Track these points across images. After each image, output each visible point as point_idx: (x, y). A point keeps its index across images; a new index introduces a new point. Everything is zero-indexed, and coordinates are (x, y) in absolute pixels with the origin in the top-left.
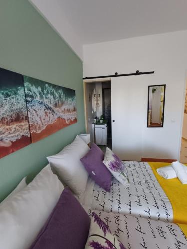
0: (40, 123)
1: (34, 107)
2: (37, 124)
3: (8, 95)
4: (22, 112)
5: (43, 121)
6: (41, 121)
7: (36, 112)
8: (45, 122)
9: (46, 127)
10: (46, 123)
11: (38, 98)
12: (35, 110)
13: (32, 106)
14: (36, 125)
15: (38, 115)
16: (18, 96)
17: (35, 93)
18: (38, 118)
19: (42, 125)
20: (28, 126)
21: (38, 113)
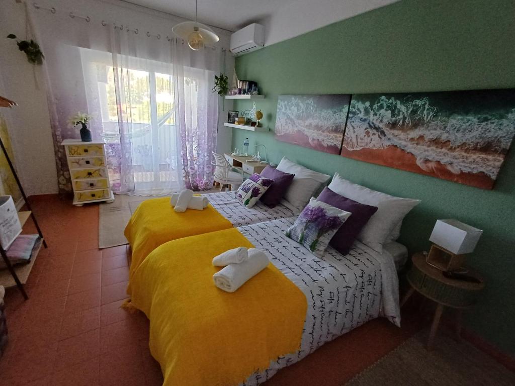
0: (354, 140)
1: (353, 124)
2: (351, 140)
3: (335, 112)
4: (340, 126)
5: (359, 140)
6: (357, 139)
7: (354, 128)
8: (361, 143)
9: (360, 148)
10: (363, 145)
11: (362, 115)
12: (352, 126)
13: (351, 122)
14: (349, 141)
15: (354, 132)
16: (342, 113)
17: (358, 109)
18: (354, 136)
19: (356, 144)
20: (341, 139)
21: (355, 130)
